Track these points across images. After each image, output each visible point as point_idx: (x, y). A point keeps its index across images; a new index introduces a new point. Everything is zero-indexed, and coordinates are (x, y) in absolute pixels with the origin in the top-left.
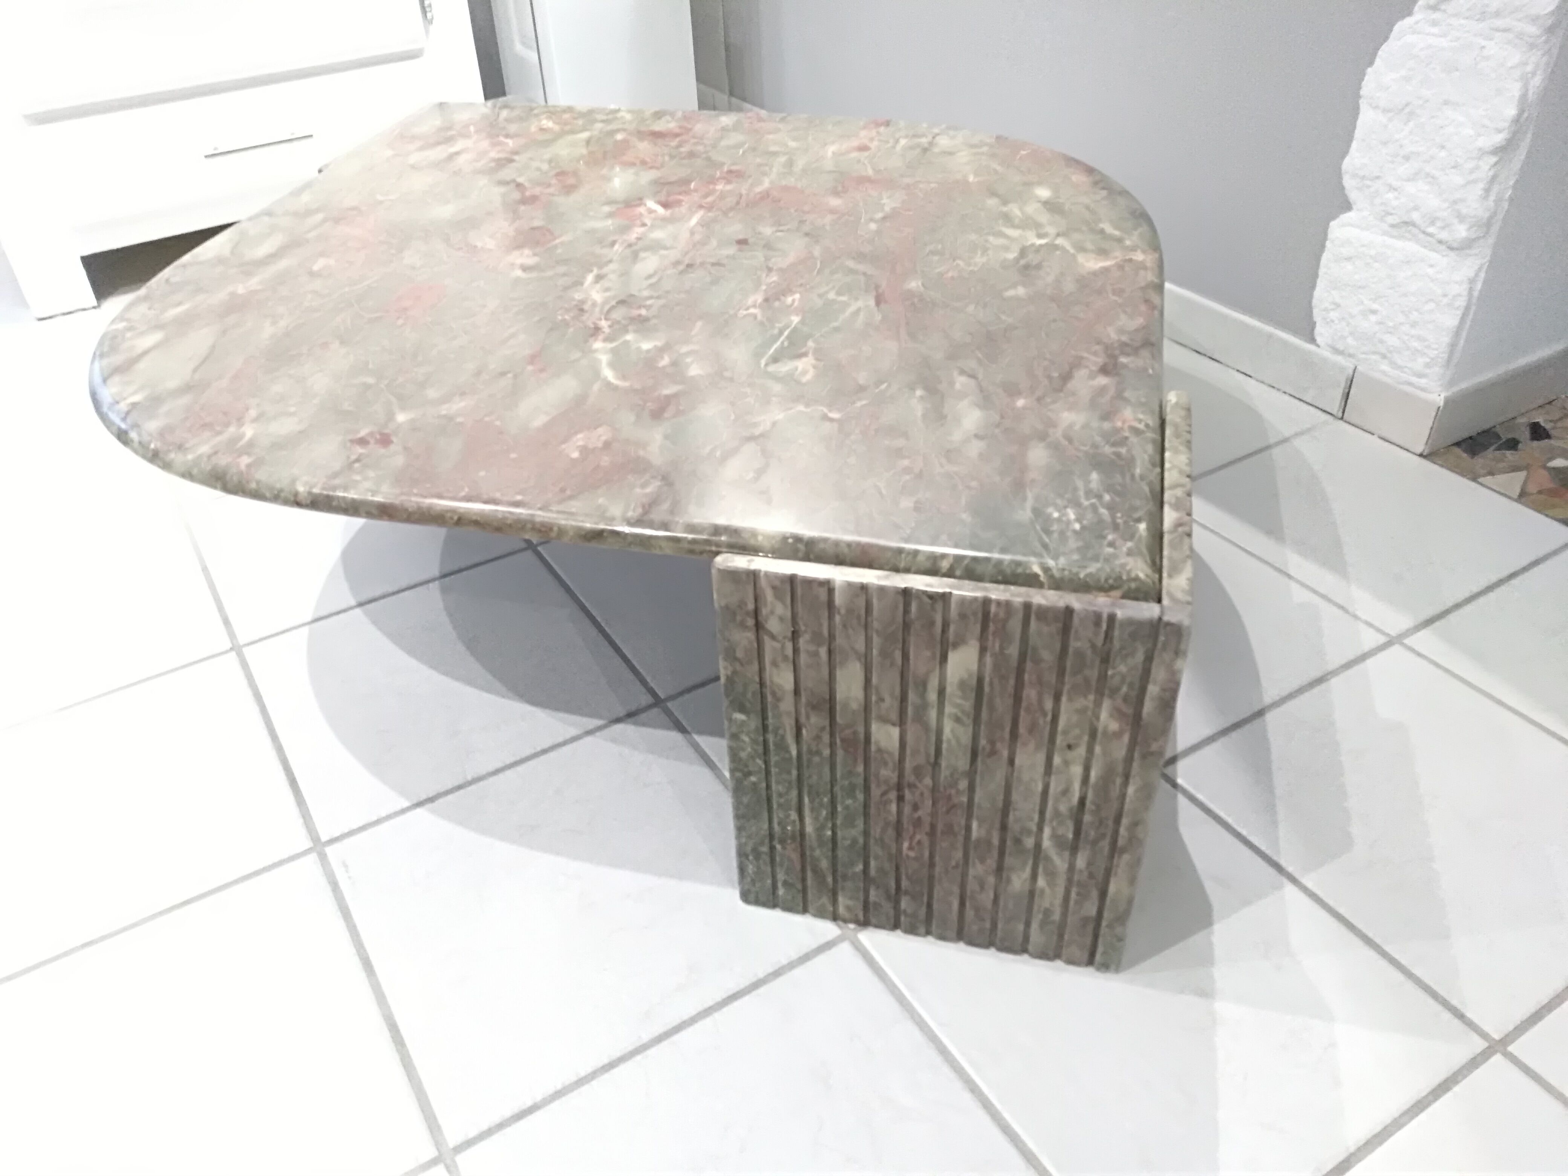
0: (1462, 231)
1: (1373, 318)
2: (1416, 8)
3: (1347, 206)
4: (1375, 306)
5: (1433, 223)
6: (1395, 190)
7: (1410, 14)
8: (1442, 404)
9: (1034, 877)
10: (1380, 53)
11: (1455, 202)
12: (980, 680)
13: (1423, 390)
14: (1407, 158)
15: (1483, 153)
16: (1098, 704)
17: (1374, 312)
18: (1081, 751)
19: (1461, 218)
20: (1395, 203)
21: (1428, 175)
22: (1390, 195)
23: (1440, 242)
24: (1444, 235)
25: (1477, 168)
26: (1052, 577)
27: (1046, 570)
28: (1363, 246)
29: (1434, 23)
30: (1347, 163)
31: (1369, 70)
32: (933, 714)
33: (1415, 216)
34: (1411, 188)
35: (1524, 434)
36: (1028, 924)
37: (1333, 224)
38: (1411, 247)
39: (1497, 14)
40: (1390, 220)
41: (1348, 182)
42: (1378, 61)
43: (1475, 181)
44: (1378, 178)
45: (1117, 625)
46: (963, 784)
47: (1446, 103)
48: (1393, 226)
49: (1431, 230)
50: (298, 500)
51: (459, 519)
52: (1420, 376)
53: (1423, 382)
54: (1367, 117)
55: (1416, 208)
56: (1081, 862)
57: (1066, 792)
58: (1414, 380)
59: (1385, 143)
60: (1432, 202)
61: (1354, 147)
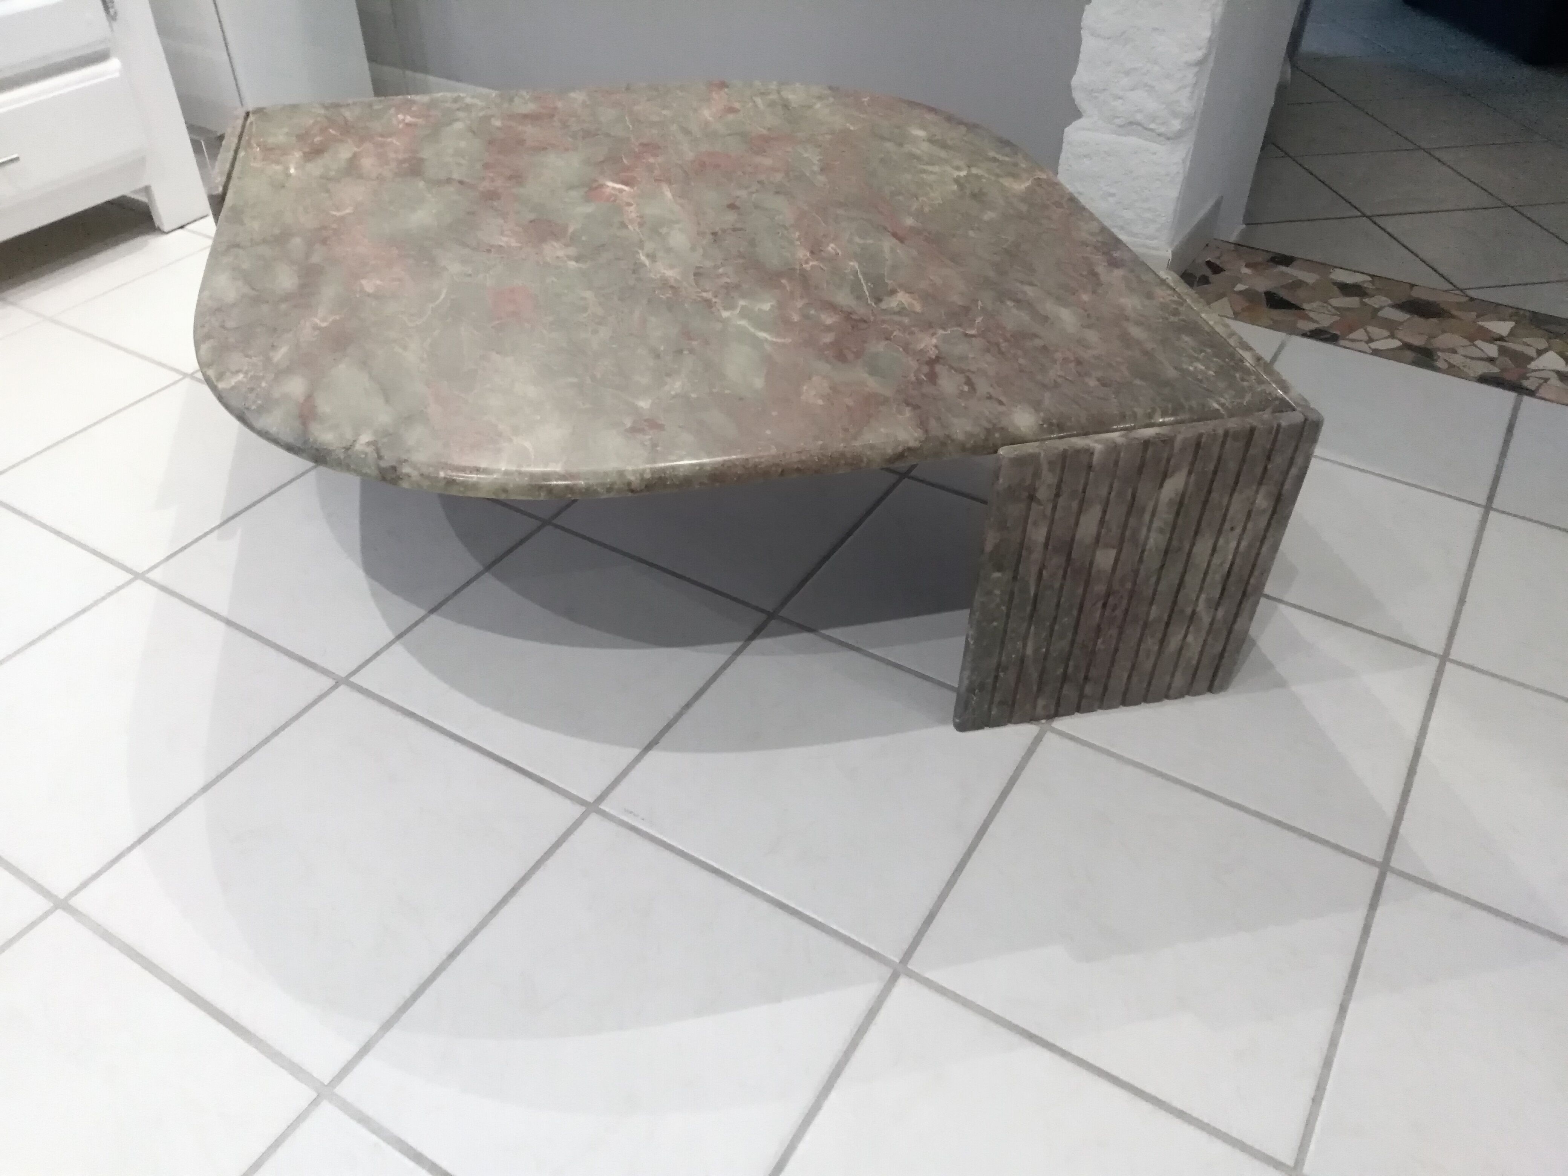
0: (1176, 125)
1: (1111, 199)
3: (1076, 114)
4: (1113, 190)
5: (1153, 121)
6: (1120, 98)
8: (1170, 257)
9: (1186, 636)
11: (1170, 104)
12: (1183, 495)
13: (1154, 249)
14: (1127, 73)
15: (1189, 65)
16: (1257, 492)
17: (1113, 195)
18: (1238, 530)
19: (1175, 115)
20: (1121, 108)
21: (1146, 85)
22: (1118, 103)
23: (1160, 135)
24: (1162, 129)
25: (1184, 77)
26: (1226, 409)
27: (1222, 405)
28: (1097, 144)
30: (1075, 81)
31: (1087, 7)
32: (1144, 531)
33: (1139, 117)
34: (1133, 96)
35: (1207, 272)
36: (1173, 676)
37: (1066, 130)
38: (1134, 141)
40: (1118, 121)
41: (1078, 96)
43: (1182, 87)
44: (1104, 90)
45: (1281, 430)
46: (1153, 580)
47: (1155, 30)
48: (1120, 126)
49: (1152, 126)
50: (633, 487)
51: (783, 471)
52: (1153, 238)
53: (1154, 243)
54: (1089, 44)
55: (1140, 111)
56: (1220, 613)
57: (1221, 564)
58: (1148, 242)
59: (1108, 63)
60: (1152, 105)
61: (1080, 67)
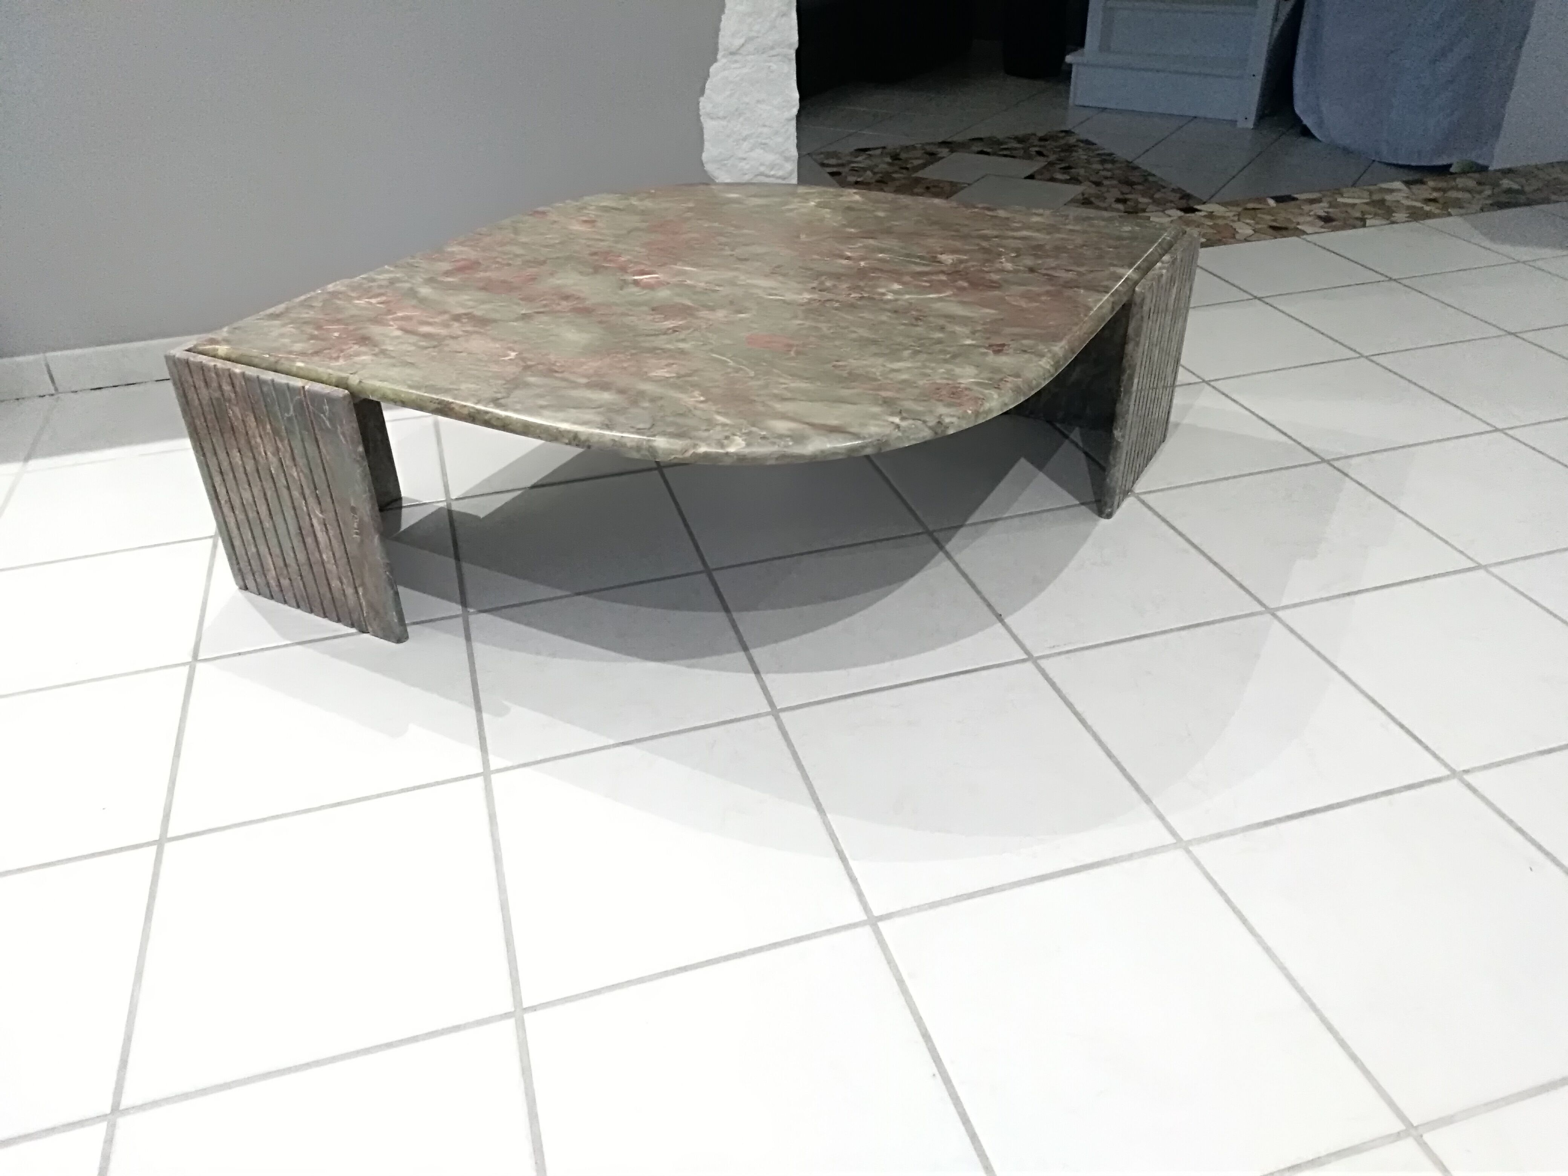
2: (719, 56)
6: (745, 159)
7: (715, 60)
10: (707, 86)
11: (783, 152)
14: (745, 139)
15: (790, 120)
19: (787, 159)
20: (747, 167)
21: (761, 144)
22: (742, 164)
25: (787, 130)
29: (736, 62)
30: (705, 156)
31: (702, 99)
33: (762, 169)
34: (753, 154)
39: (772, 48)
42: (707, 92)
43: (788, 138)
44: (730, 157)
47: (758, 102)
49: (772, 173)
54: (710, 126)
55: (762, 164)
59: (729, 136)
60: (770, 157)
61: (707, 145)
